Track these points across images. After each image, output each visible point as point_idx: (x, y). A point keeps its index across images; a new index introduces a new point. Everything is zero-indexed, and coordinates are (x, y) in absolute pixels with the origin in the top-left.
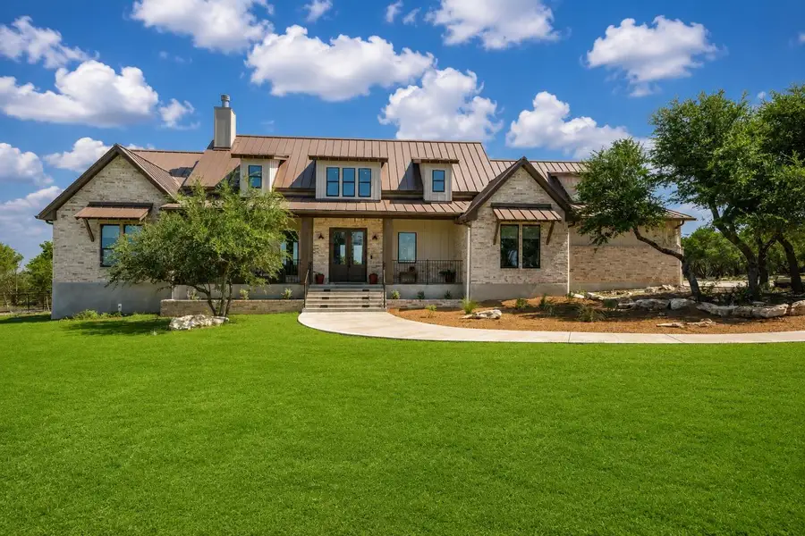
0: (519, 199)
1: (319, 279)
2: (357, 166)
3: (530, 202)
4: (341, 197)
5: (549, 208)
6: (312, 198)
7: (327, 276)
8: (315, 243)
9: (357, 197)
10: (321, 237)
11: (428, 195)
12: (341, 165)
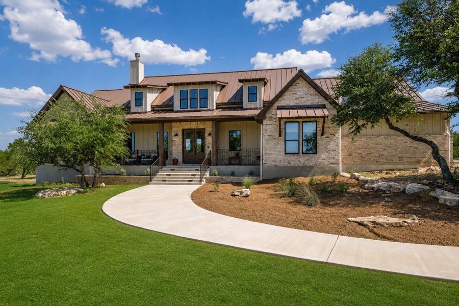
0: (300, 102)
1: (175, 162)
2: (198, 88)
3: (308, 103)
4: (189, 109)
5: (323, 107)
6: (172, 111)
7: (180, 160)
8: (174, 139)
9: (199, 109)
10: (177, 135)
11: (246, 104)
12: (189, 88)
